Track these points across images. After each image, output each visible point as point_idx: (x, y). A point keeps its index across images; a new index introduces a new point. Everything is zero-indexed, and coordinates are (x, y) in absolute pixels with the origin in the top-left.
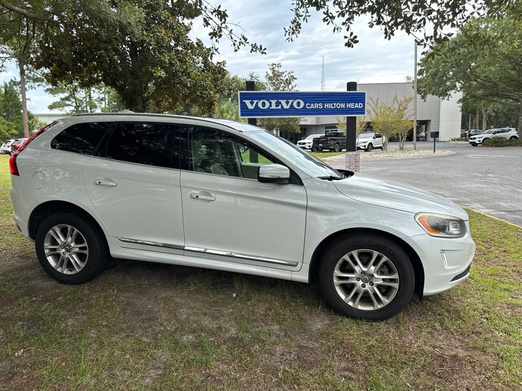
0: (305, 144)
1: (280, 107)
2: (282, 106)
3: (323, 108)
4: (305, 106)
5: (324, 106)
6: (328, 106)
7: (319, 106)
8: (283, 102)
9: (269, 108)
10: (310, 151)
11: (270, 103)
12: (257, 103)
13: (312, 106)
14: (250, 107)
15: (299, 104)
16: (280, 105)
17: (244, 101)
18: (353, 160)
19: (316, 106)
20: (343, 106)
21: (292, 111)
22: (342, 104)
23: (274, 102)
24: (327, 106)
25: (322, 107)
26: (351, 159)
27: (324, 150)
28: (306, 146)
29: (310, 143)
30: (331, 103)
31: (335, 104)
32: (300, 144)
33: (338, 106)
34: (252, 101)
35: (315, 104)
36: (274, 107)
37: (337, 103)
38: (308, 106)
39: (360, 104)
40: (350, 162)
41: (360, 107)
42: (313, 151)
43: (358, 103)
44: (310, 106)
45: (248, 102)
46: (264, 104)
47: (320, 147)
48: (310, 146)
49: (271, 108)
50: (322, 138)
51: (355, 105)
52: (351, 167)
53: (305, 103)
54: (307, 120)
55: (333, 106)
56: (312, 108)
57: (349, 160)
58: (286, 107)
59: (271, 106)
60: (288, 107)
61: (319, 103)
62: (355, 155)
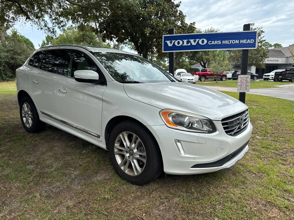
0: (269, 76)
1: (189, 44)
2: (191, 43)
3: (222, 44)
4: (208, 42)
5: (222, 42)
6: (225, 42)
7: (218, 43)
8: (192, 41)
9: (182, 45)
10: (273, 81)
11: (183, 42)
12: (174, 42)
13: (213, 43)
14: (170, 45)
15: (203, 42)
16: (190, 43)
17: (166, 41)
18: (244, 81)
19: (216, 42)
20: (237, 42)
21: (198, 46)
22: (236, 41)
23: (185, 41)
25: (220, 43)
26: (242, 80)
27: (283, 81)
28: (270, 77)
29: (273, 75)
30: (227, 40)
31: (231, 41)
32: (265, 76)
33: (234, 42)
35: (215, 41)
36: (185, 44)
37: (232, 40)
38: (210, 43)
39: (251, 40)
40: (241, 82)
41: (251, 42)
42: (275, 81)
43: (250, 39)
44: (211, 43)
45: (168, 42)
46: (179, 43)
47: (280, 78)
48: (272, 78)
49: (183, 45)
50: (283, 72)
51: (247, 41)
52: (242, 86)
54: (278, 61)
55: (229, 42)
56: (213, 44)
57: (241, 81)
58: (194, 44)
59: (183, 44)
60: (195, 44)
61: (218, 41)
62: (246, 77)
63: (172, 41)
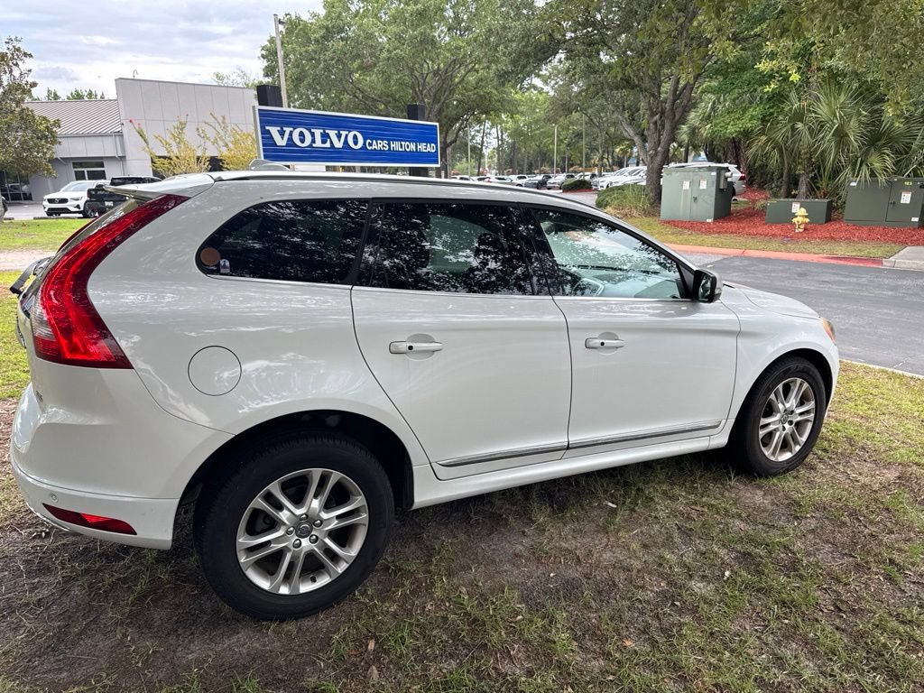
1: (328, 145)
2: (331, 142)
3: (390, 150)
4: (365, 144)
5: (389, 145)
7: (383, 146)
8: (333, 134)
9: (310, 146)
11: (313, 134)
12: (291, 133)
13: (375, 145)
14: (280, 141)
15: (356, 139)
16: (329, 141)
17: (267, 128)
19: (380, 145)
20: (412, 147)
21: (348, 152)
22: (412, 144)
23: (318, 133)
24: (396, 146)
25: (388, 148)
30: (398, 140)
31: (403, 143)
33: (408, 147)
34: (282, 129)
35: (379, 142)
36: (318, 144)
37: (406, 141)
39: (432, 145)
44: (371, 145)
45: (274, 131)
46: (302, 137)
49: (314, 145)
53: (365, 139)
55: (402, 146)
56: (375, 149)
58: (337, 145)
59: (313, 141)
60: (340, 145)
61: (383, 140)
63: (284, 129)
